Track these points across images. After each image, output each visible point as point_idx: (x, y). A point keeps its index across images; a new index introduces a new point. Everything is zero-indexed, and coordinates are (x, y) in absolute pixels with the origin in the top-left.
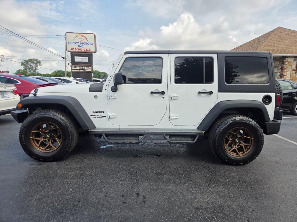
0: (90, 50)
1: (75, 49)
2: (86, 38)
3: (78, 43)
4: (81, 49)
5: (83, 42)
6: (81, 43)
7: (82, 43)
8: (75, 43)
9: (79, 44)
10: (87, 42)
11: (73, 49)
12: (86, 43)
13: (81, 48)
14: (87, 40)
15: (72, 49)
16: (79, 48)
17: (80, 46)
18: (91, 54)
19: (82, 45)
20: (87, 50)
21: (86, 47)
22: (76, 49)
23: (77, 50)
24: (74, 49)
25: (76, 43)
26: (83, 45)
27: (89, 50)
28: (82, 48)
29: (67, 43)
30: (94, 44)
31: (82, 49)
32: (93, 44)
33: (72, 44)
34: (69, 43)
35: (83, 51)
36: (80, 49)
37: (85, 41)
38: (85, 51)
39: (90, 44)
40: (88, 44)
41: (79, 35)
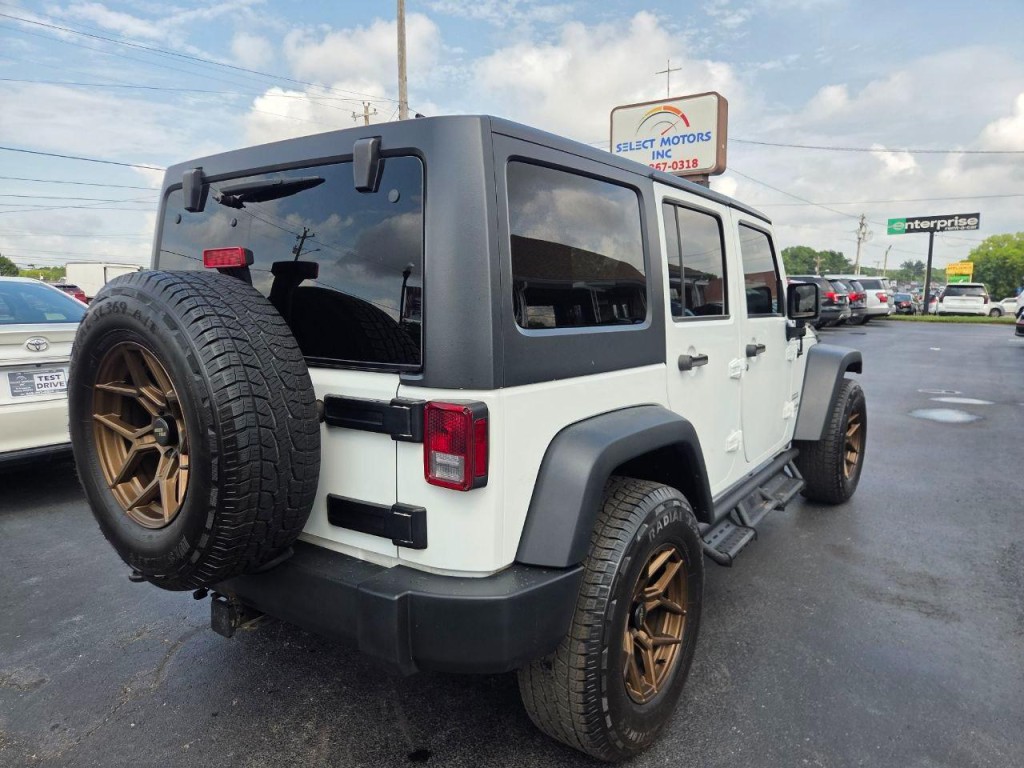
0: (695, 162)
2: (683, 117)
3: (652, 141)
4: (662, 166)
5: (671, 134)
6: (663, 140)
7: (668, 139)
8: (642, 145)
9: (657, 147)
10: (688, 131)
12: (683, 137)
13: (660, 160)
14: (688, 124)
16: (655, 162)
17: (658, 153)
18: (700, 179)
19: (666, 148)
20: (686, 164)
21: (681, 153)
25: (646, 144)
26: (672, 146)
27: (691, 164)
28: (665, 159)
29: (615, 149)
30: (714, 136)
31: (665, 164)
32: (710, 138)
33: (631, 149)
34: (620, 150)
35: (671, 170)
36: (658, 167)
37: (680, 129)
38: (678, 170)
39: (700, 137)
40: (691, 138)
41: (659, 108)
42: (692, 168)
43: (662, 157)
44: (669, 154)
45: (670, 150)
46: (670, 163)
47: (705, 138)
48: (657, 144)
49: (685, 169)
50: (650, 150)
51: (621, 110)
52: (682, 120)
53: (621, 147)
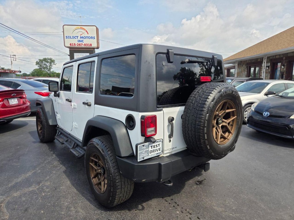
1: (74, 44)
3: (77, 37)
4: (81, 45)
5: (83, 35)
6: (81, 37)
7: (82, 37)
8: (74, 37)
10: (88, 35)
12: (87, 37)
13: (80, 43)
14: (88, 34)
15: (70, 44)
16: (79, 43)
17: (80, 41)
18: (93, 50)
19: (82, 39)
20: (88, 45)
21: (86, 41)
22: (76, 44)
23: (76, 46)
24: (74, 45)
25: (76, 37)
26: (84, 39)
27: (90, 45)
28: (82, 43)
29: (65, 38)
31: (82, 44)
32: (95, 38)
33: (71, 38)
35: (84, 46)
37: (86, 35)
38: (86, 46)
39: (92, 38)
40: (89, 38)
41: (79, 27)
43: (81, 42)
44: (83, 41)
45: (83, 40)
46: (83, 44)
47: (93, 38)
48: (79, 38)
49: (88, 46)
50: (77, 40)
51: (66, 26)
52: (86, 32)
53: (67, 37)
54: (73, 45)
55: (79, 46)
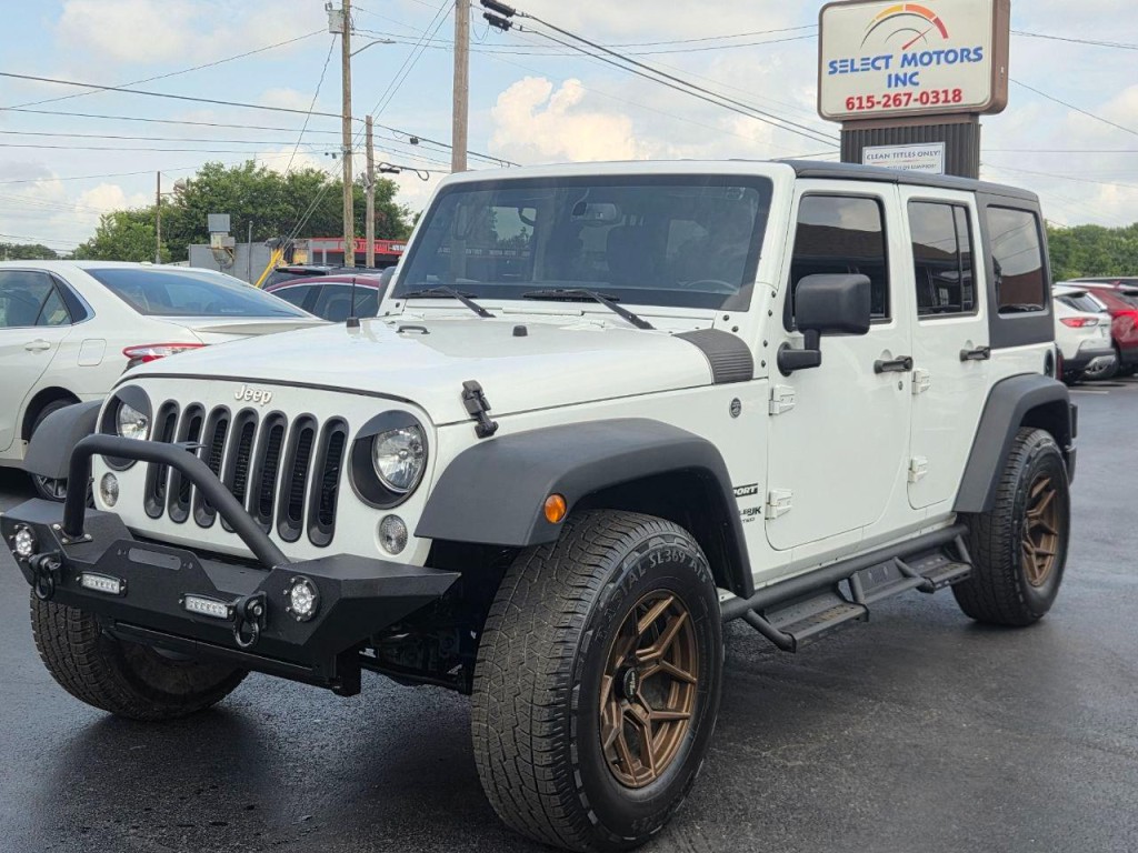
0: (957, 94)
1: (869, 99)
2: (938, 22)
3: (888, 58)
4: (904, 99)
5: (918, 49)
6: (905, 57)
7: (914, 56)
8: (871, 64)
9: (896, 67)
10: (945, 45)
11: (857, 103)
12: (939, 53)
13: (901, 89)
14: (945, 35)
15: (849, 103)
16: (892, 92)
17: (897, 78)
18: (966, 120)
19: (910, 70)
20: (942, 97)
21: (935, 78)
22: (875, 100)
23: (878, 108)
24: (864, 103)
25: (877, 64)
26: (920, 68)
27: (950, 96)
28: (909, 88)
29: (826, 68)
30: (987, 53)
31: (910, 95)
32: (980, 57)
33: (853, 70)
34: (835, 70)
35: (918, 105)
36: (896, 99)
37: (934, 42)
38: (929, 105)
39: (965, 55)
40: (951, 57)
41: (901, 7)
42: (952, 103)
43: (904, 84)
44: (915, 79)
45: (916, 74)
46: (916, 95)
47: (972, 56)
48: (895, 63)
49: (940, 104)
50: (884, 73)
51: (837, 9)
52: (936, 28)
53: (837, 65)
54: (860, 107)
55: (893, 107)
